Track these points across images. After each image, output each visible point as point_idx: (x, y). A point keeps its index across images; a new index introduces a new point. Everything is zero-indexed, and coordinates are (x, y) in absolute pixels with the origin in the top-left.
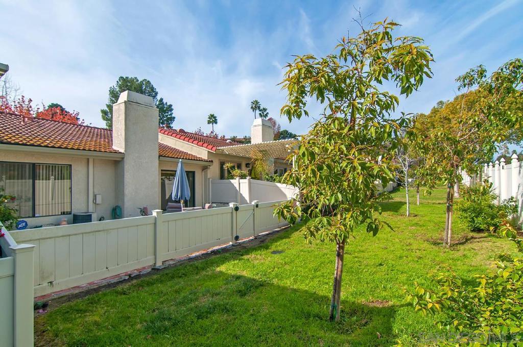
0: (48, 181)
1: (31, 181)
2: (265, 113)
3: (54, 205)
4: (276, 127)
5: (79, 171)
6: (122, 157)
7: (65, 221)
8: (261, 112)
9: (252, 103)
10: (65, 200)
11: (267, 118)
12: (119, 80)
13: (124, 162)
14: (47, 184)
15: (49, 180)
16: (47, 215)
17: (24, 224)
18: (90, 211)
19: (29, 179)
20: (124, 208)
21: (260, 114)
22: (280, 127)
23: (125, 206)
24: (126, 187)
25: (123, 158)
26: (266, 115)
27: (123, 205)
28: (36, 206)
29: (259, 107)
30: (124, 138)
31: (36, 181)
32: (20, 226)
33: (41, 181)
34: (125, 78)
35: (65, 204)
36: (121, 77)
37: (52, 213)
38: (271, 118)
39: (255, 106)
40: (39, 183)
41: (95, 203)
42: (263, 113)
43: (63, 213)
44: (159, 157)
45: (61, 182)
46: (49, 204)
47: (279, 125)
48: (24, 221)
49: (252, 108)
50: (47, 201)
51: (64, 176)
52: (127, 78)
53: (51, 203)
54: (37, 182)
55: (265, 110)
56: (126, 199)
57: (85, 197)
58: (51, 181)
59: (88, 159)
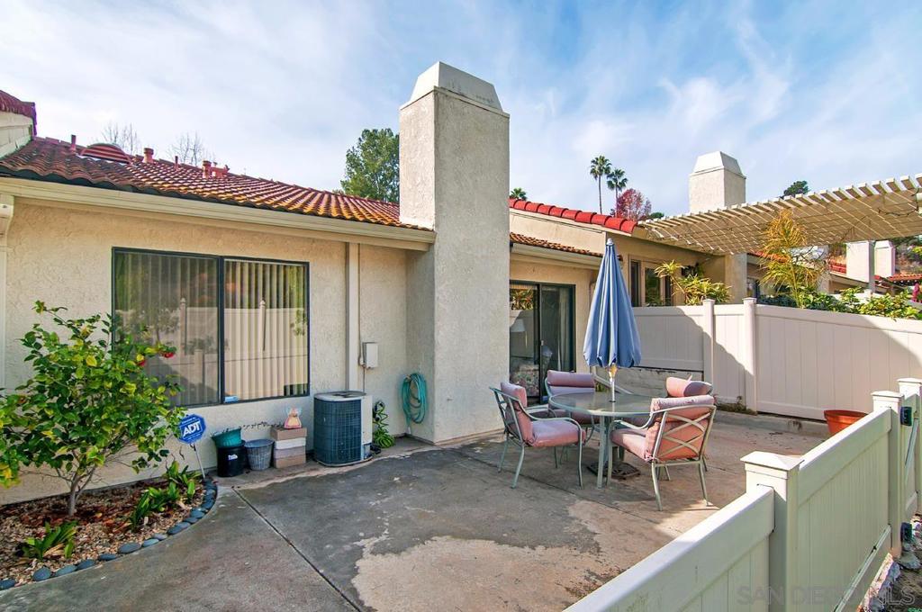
0: (253, 310)
1: (215, 309)
2: (620, 180)
3: (268, 361)
4: (643, 207)
5: (325, 282)
6: (429, 240)
7: (295, 416)
8: (609, 179)
9: (593, 161)
10: (295, 350)
11: (624, 190)
12: (363, 136)
13: (433, 254)
14: (253, 315)
15: (256, 307)
16: (254, 397)
17: (196, 425)
18: (352, 388)
19: (210, 305)
20: (433, 381)
21: (610, 183)
22: (650, 207)
23: (437, 377)
24: (438, 324)
25: (431, 245)
26: (623, 184)
27: (433, 371)
28: (226, 364)
29: (607, 170)
30: (433, 190)
31: (226, 310)
32: (187, 431)
33: (238, 310)
34: (371, 131)
35: (295, 359)
36: (366, 131)
37: (265, 393)
38: (631, 190)
39: (599, 168)
40: (234, 313)
41: (364, 367)
42: (615, 180)
43: (290, 392)
44: (511, 245)
45: (285, 312)
46: (256, 359)
47: (648, 203)
48: (195, 418)
49: (593, 171)
50: (253, 352)
51: (291, 294)
52: (375, 131)
53: (261, 356)
54: (228, 312)
55: (619, 173)
56: (439, 355)
57: (341, 350)
58: (261, 310)
59: (347, 245)
